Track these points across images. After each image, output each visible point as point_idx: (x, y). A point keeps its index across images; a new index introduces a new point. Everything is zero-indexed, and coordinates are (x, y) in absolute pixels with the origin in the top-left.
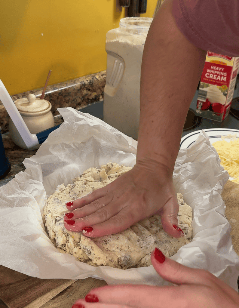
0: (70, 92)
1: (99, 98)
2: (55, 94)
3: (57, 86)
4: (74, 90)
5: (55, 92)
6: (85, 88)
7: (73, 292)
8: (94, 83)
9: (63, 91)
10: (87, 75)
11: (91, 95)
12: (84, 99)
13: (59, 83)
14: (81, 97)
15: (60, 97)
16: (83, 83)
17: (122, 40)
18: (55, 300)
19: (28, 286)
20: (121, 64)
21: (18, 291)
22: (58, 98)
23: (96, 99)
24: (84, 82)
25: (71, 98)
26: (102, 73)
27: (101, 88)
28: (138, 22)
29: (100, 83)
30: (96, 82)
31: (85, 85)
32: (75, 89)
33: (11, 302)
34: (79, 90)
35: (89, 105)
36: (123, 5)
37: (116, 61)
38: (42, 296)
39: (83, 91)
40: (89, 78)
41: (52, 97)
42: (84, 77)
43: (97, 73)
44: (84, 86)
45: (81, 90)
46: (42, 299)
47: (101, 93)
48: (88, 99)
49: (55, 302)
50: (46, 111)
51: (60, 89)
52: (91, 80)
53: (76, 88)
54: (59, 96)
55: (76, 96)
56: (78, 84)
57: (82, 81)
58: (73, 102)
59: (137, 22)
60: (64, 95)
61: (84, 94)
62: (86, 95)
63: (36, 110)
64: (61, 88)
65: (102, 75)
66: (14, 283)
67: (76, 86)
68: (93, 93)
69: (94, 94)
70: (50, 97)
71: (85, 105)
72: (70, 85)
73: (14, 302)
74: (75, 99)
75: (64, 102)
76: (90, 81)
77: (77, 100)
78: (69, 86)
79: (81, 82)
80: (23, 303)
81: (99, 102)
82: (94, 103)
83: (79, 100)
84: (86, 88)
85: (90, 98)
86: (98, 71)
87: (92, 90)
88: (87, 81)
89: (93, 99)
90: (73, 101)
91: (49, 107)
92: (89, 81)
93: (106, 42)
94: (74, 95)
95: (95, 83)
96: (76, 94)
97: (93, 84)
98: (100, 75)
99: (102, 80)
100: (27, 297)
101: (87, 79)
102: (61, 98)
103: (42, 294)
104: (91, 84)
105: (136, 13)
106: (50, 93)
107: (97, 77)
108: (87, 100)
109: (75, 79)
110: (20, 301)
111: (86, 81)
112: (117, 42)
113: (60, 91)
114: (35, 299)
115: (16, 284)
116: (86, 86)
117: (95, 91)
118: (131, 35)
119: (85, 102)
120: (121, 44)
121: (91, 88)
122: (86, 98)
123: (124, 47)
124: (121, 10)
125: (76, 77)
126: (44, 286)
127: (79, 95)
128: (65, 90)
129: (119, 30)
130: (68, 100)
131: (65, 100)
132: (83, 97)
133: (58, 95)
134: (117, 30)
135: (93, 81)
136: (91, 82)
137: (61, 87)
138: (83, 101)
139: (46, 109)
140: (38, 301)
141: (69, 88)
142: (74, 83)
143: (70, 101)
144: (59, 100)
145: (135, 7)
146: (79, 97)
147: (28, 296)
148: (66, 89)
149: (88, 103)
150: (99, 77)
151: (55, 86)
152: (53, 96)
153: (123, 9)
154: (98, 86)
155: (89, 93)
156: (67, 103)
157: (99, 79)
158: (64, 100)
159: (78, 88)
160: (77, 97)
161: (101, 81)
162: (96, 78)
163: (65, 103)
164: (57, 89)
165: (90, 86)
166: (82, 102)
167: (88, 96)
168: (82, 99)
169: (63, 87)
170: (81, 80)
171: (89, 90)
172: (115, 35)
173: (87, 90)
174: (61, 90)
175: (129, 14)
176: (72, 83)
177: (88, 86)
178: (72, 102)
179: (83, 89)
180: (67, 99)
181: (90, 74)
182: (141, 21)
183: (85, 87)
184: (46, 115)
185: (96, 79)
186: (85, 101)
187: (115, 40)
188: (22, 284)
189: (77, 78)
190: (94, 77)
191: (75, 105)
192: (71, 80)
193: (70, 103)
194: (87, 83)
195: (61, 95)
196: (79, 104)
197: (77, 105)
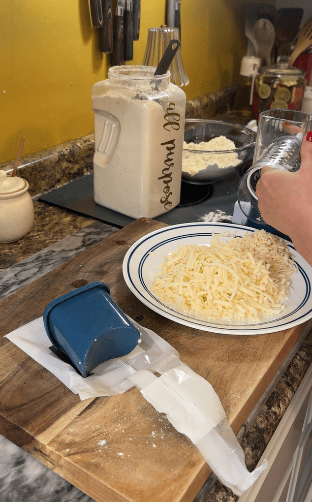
0: (46, 166)
1: (83, 172)
2: (27, 170)
3: (29, 159)
4: (51, 163)
5: (26, 166)
6: (65, 160)
7: (103, 403)
8: (75, 152)
9: (37, 165)
10: (64, 143)
11: (72, 168)
12: (64, 174)
13: (30, 155)
14: (60, 171)
15: (34, 173)
16: (62, 153)
17: (112, 94)
18: (83, 415)
19: (45, 404)
20: (114, 125)
21: (34, 411)
22: (31, 175)
23: (80, 173)
24: (62, 151)
25: (47, 173)
26: (84, 139)
27: (85, 158)
28: (131, 72)
29: (83, 151)
30: (78, 151)
31: (64, 155)
33: (28, 425)
34: (57, 162)
35: (72, 180)
36: (105, 51)
37: (107, 122)
38: (66, 413)
39: (62, 164)
40: (68, 147)
41: (23, 173)
42: (62, 145)
43: (77, 139)
44: (63, 157)
45: (60, 162)
46: (67, 416)
47: (85, 165)
48: (70, 174)
49: (84, 418)
50: (22, 191)
51: (32, 163)
52: (72, 148)
53: (53, 160)
55: (54, 171)
56: (55, 155)
58: (50, 178)
59: (128, 72)
60: (38, 170)
61: (63, 167)
62: (66, 168)
63: (10, 191)
64: (34, 161)
65: (85, 142)
66: (27, 404)
68: (75, 166)
69: (77, 167)
70: (21, 174)
71: (66, 181)
73: (33, 425)
74: (53, 174)
75: (39, 179)
76: (70, 149)
77: (55, 176)
78: (44, 158)
79: (58, 152)
80: (44, 424)
81: (83, 177)
82: (78, 178)
83: (58, 176)
84: (66, 159)
85: (72, 172)
86: (78, 137)
87: (73, 162)
88: (67, 150)
89: (75, 173)
90: (51, 177)
91: (25, 186)
92: (68, 151)
93: (93, 98)
94: (51, 169)
96: (53, 168)
97: (74, 153)
98: (82, 142)
99: (85, 148)
100: (47, 417)
101: (67, 148)
102: (35, 174)
103: (65, 411)
104: (72, 153)
105: (121, 61)
106: (21, 169)
107: (79, 144)
108: (68, 175)
109: (51, 149)
110: (39, 423)
111: (66, 150)
112: (108, 98)
114: (58, 417)
115: (30, 404)
116: (66, 157)
117: (77, 162)
118: (126, 87)
119: (66, 178)
120: (113, 99)
121: (72, 160)
122: (67, 172)
123: (117, 103)
124: (102, 58)
125: (51, 145)
126: (66, 401)
127: (58, 168)
128: (40, 163)
129: (108, 82)
130: (45, 177)
132: (63, 171)
133: (31, 171)
134: (106, 82)
135: (74, 150)
136: (72, 151)
137: (34, 159)
138: (63, 177)
139: (23, 189)
140: (62, 419)
141: (44, 160)
142: (50, 153)
143: (47, 177)
144: (32, 177)
145: (120, 53)
146: (58, 172)
147: (48, 416)
148: (41, 161)
149: (69, 179)
150: (81, 144)
151: (25, 159)
153: (104, 55)
154: (80, 156)
155: (70, 165)
157: (82, 147)
158: (39, 177)
159: (56, 160)
160: (56, 171)
162: (77, 146)
163: (41, 181)
164: (29, 162)
165: (71, 156)
166: (61, 178)
167: (68, 169)
168: (62, 174)
169: (36, 160)
170: (59, 149)
171: (70, 162)
172: (104, 89)
173: (67, 161)
174: (35, 164)
175: (112, 62)
176: (47, 153)
177: (69, 157)
179: (62, 161)
180: (43, 175)
181: (69, 141)
182: (134, 70)
183: (64, 158)
184: (24, 196)
185: (77, 148)
186: (66, 176)
187: (106, 96)
188: (37, 403)
189: (52, 147)
190: (74, 145)
191: (53, 182)
192: (46, 150)
193: (47, 180)
194: (66, 152)
195: (34, 170)
196: (59, 181)
197: (56, 182)
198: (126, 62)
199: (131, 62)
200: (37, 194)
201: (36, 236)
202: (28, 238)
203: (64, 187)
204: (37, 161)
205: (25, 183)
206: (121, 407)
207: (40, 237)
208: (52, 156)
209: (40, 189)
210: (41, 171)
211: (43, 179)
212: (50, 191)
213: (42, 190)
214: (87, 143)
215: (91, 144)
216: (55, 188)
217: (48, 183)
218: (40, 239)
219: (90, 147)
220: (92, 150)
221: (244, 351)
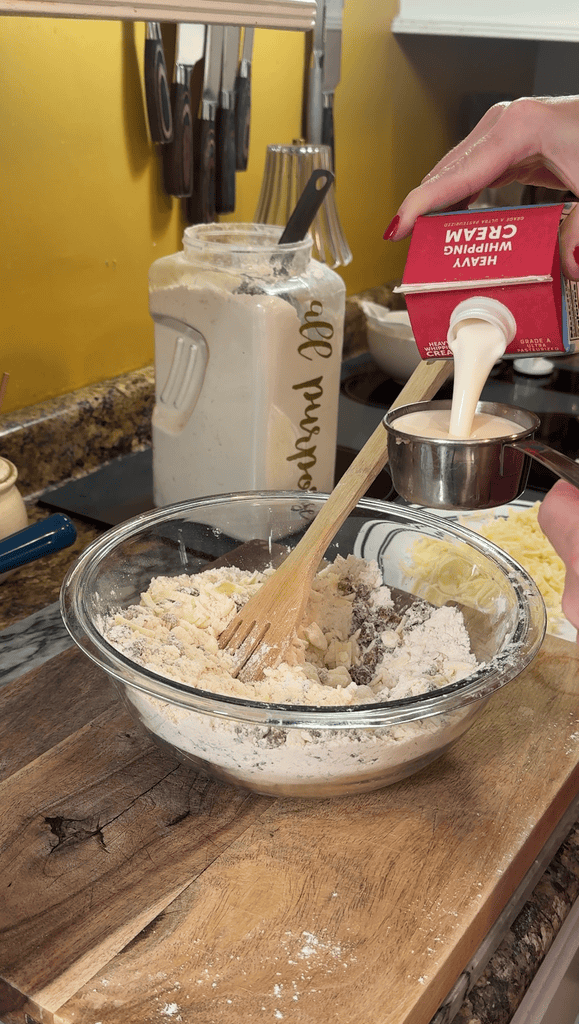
0: (54, 433)
1: (130, 446)
2: (14, 440)
3: (17, 418)
4: (63, 427)
5: (13, 433)
6: (92, 420)
7: (172, 928)
8: (114, 404)
9: (35, 430)
10: (92, 385)
11: (108, 437)
12: (90, 450)
13: (20, 410)
14: (83, 443)
15: (28, 447)
16: (87, 406)
17: (190, 283)
18: (131, 952)
19: (52, 928)
20: (195, 348)
21: (28, 944)
22: (22, 451)
23: (123, 447)
24: (88, 402)
25: (56, 447)
26: (134, 375)
27: (134, 416)
28: (230, 236)
29: (131, 402)
30: (120, 402)
31: (91, 410)
32: (65, 423)
33: (15, 972)
34: (76, 425)
35: (107, 463)
36: (176, 193)
37: (181, 340)
38: (96, 947)
39: (87, 428)
40: (100, 392)
41: (6, 447)
42: (86, 389)
43: (118, 377)
44: (88, 414)
45: (83, 423)
46: (97, 954)
47: (134, 431)
48: (103, 449)
49: (133, 957)
50: (4, 484)
51: (26, 425)
52: (107, 396)
53: (68, 421)
54: (25, 444)
55: (70, 443)
56: (72, 410)
57: (83, 399)
58: (62, 458)
59: (226, 236)
60: (37, 440)
61: (90, 434)
62: (96, 437)
64: (28, 422)
65: (134, 383)
66: (13, 927)
67: (67, 414)
68: (114, 433)
69: (117, 434)
70: (2, 449)
71: (95, 465)
72: (52, 413)
73: (25, 973)
74: (69, 449)
75: (40, 459)
76: (104, 398)
77: (72, 453)
78: (50, 417)
79: (80, 404)
80: (49, 970)
81: (132, 455)
82: (119, 458)
83: (79, 454)
84: (96, 418)
85: (108, 445)
86: (121, 372)
87: (110, 424)
88: (96, 399)
89: (114, 448)
90: (63, 455)
91: (11, 474)
92: (100, 401)
93: (151, 290)
94: (64, 439)
95: (118, 404)
96: (69, 436)
97: (112, 406)
98: (128, 382)
99: (135, 396)
100: (55, 956)
101: (96, 395)
102: (31, 450)
103: (93, 943)
104: (107, 406)
105: (211, 214)
106: (1, 437)
107: (122, 387)
108: (99, 452)
109: (63, 397)
110: (40, 967)
111: (94, 398)
112: (183, 290)
113: (27, 432)
114: (77, 956)
115: (21, 929)
116: (95, 414)
117: (118, 425)
118: (220, 269)
119: (93, 458)
120: (194, 293)
121: (107, 419)
122: (97, 445)
123: (202, 301)
124: (170, 207)
125: (63, 389)
126: (95, 921)
127: (78, 438)
128: (41, 427)
129: (184, 258)
130: (51, 455)
131: (41, 454)
133: (21, 442)
134: (179, 259)
135: (112, 399)
136: (108, 400)
137: (28, 418)
138: (88, 455)
139: (5, 480)
140: (86, 960)
141: (51, 420)
142: (63, 406)
143: (55, 456)
144: (25, 455)
145: (207, 198)
146: (79, 445)
147: (59, 953)
148: (43, 423)
149: (101, 460)
150: (127, 388)
151: (10, 418)
152: (9, 445)
153: (176, 202)
154: (125, 411)
155: (104, 431)
156: (46, 461)
157: (128, 393)
158: (38, 455)
159: (74, 421)
160: (73, 444)
161: (132, 399)
162: (118, 391)
163: (42, 463)
164: (17, 425)
165: (105, 412)
166: (85, 457)
167: (100, 439)
168: (87, 449)
169: (32, 420)
170: (80, 398)
171: (104, 424)
172: (173, 273)
173: (97, 423)
174: (30, 428)
175: (192, 216)
176: (56, 406)
177: (100, 414)
178: (59, 459)
179: (88, 422)
180: (47, 451)
181: (102, 381)
182: (236, 232)
183: (91, 416)
184: (6, 495)
185: (119, 394)
186: (95, 454)
187: (177, 286)
188: (35, 926)
189: (66, 393)
190: (112, 388)
191: (69, 465)
192: (53, 399)
193: (55, 462)
194: (95, 404)
195: (29, 440)
196: (80, 464)
197: (73, 467)
198: (221, 217)
199: (230, 216)
200: (35, 490)
201: (33, 578)
202: (16, 582)
203: (91, 477)
204: (34, 422)
205: (10, 467)
206: (209, 935)
207: (41, 581)
208: (65, 411)
209: (41, 480)
210: (41, 444)
211: (48, 459)
212: (61, 485)
213: (45, 482)
214: (139, 385)
215: (147, 388)
216: (72, 479)
217: (58, 468)
218: (41, 585)
219: (146, 393)
220: (149, 400)
221: (466, 817)
